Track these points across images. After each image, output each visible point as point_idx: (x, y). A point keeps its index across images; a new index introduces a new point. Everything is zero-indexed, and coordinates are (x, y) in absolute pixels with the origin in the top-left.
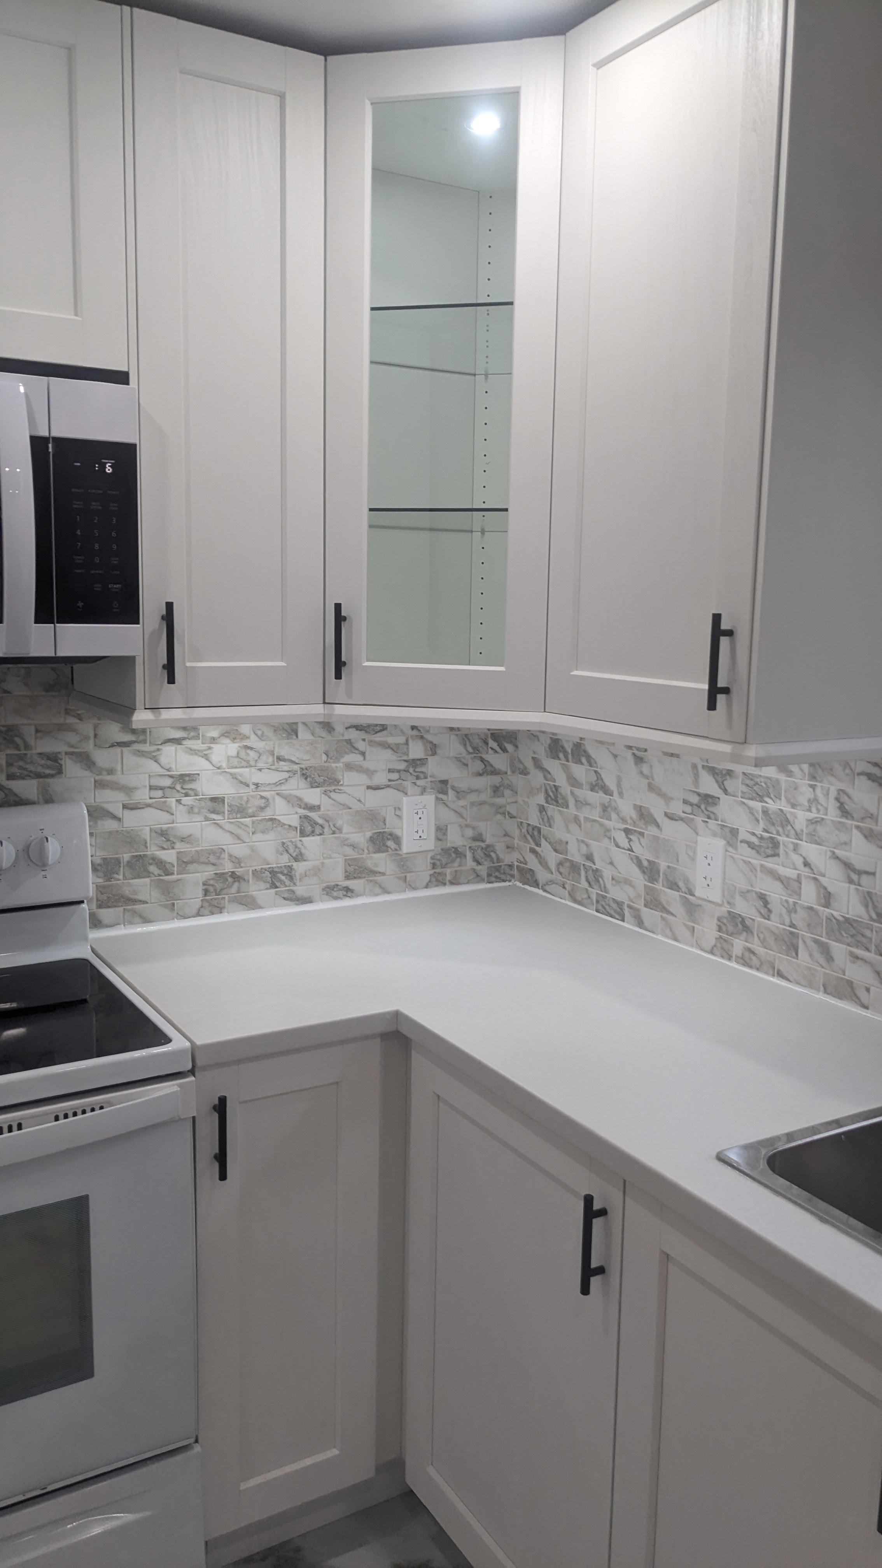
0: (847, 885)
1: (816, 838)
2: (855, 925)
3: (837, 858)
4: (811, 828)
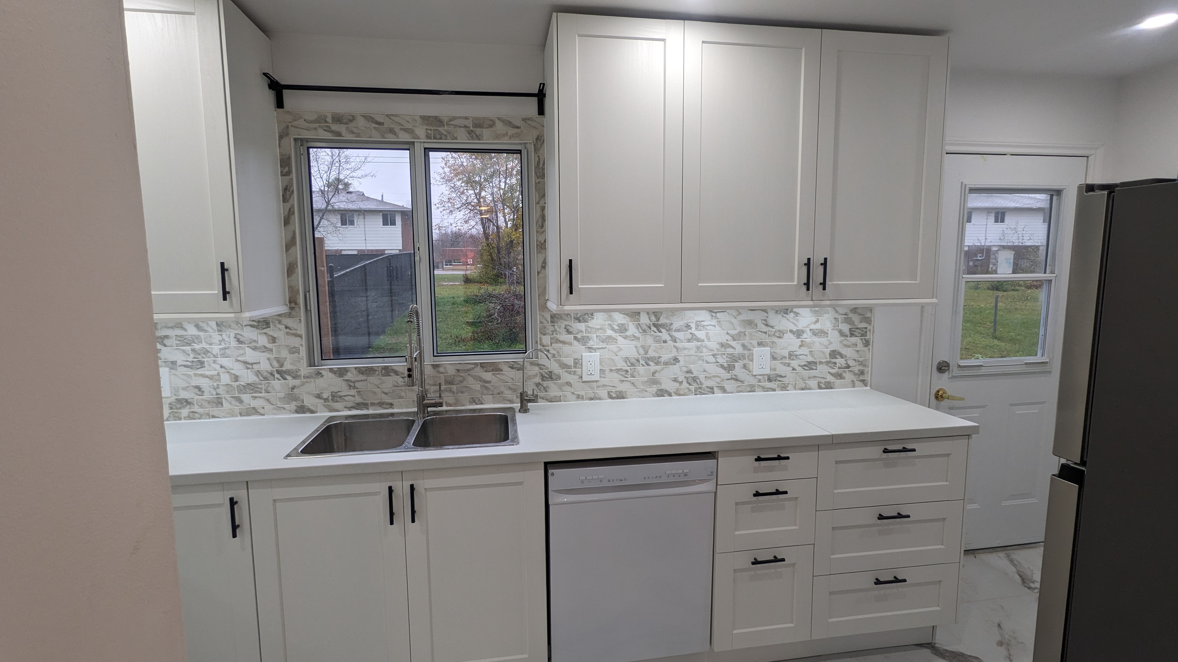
0: (246, 370)
1: (226, 355)
2: (252, 385)
3: (239, 361)
4: (222, 352)
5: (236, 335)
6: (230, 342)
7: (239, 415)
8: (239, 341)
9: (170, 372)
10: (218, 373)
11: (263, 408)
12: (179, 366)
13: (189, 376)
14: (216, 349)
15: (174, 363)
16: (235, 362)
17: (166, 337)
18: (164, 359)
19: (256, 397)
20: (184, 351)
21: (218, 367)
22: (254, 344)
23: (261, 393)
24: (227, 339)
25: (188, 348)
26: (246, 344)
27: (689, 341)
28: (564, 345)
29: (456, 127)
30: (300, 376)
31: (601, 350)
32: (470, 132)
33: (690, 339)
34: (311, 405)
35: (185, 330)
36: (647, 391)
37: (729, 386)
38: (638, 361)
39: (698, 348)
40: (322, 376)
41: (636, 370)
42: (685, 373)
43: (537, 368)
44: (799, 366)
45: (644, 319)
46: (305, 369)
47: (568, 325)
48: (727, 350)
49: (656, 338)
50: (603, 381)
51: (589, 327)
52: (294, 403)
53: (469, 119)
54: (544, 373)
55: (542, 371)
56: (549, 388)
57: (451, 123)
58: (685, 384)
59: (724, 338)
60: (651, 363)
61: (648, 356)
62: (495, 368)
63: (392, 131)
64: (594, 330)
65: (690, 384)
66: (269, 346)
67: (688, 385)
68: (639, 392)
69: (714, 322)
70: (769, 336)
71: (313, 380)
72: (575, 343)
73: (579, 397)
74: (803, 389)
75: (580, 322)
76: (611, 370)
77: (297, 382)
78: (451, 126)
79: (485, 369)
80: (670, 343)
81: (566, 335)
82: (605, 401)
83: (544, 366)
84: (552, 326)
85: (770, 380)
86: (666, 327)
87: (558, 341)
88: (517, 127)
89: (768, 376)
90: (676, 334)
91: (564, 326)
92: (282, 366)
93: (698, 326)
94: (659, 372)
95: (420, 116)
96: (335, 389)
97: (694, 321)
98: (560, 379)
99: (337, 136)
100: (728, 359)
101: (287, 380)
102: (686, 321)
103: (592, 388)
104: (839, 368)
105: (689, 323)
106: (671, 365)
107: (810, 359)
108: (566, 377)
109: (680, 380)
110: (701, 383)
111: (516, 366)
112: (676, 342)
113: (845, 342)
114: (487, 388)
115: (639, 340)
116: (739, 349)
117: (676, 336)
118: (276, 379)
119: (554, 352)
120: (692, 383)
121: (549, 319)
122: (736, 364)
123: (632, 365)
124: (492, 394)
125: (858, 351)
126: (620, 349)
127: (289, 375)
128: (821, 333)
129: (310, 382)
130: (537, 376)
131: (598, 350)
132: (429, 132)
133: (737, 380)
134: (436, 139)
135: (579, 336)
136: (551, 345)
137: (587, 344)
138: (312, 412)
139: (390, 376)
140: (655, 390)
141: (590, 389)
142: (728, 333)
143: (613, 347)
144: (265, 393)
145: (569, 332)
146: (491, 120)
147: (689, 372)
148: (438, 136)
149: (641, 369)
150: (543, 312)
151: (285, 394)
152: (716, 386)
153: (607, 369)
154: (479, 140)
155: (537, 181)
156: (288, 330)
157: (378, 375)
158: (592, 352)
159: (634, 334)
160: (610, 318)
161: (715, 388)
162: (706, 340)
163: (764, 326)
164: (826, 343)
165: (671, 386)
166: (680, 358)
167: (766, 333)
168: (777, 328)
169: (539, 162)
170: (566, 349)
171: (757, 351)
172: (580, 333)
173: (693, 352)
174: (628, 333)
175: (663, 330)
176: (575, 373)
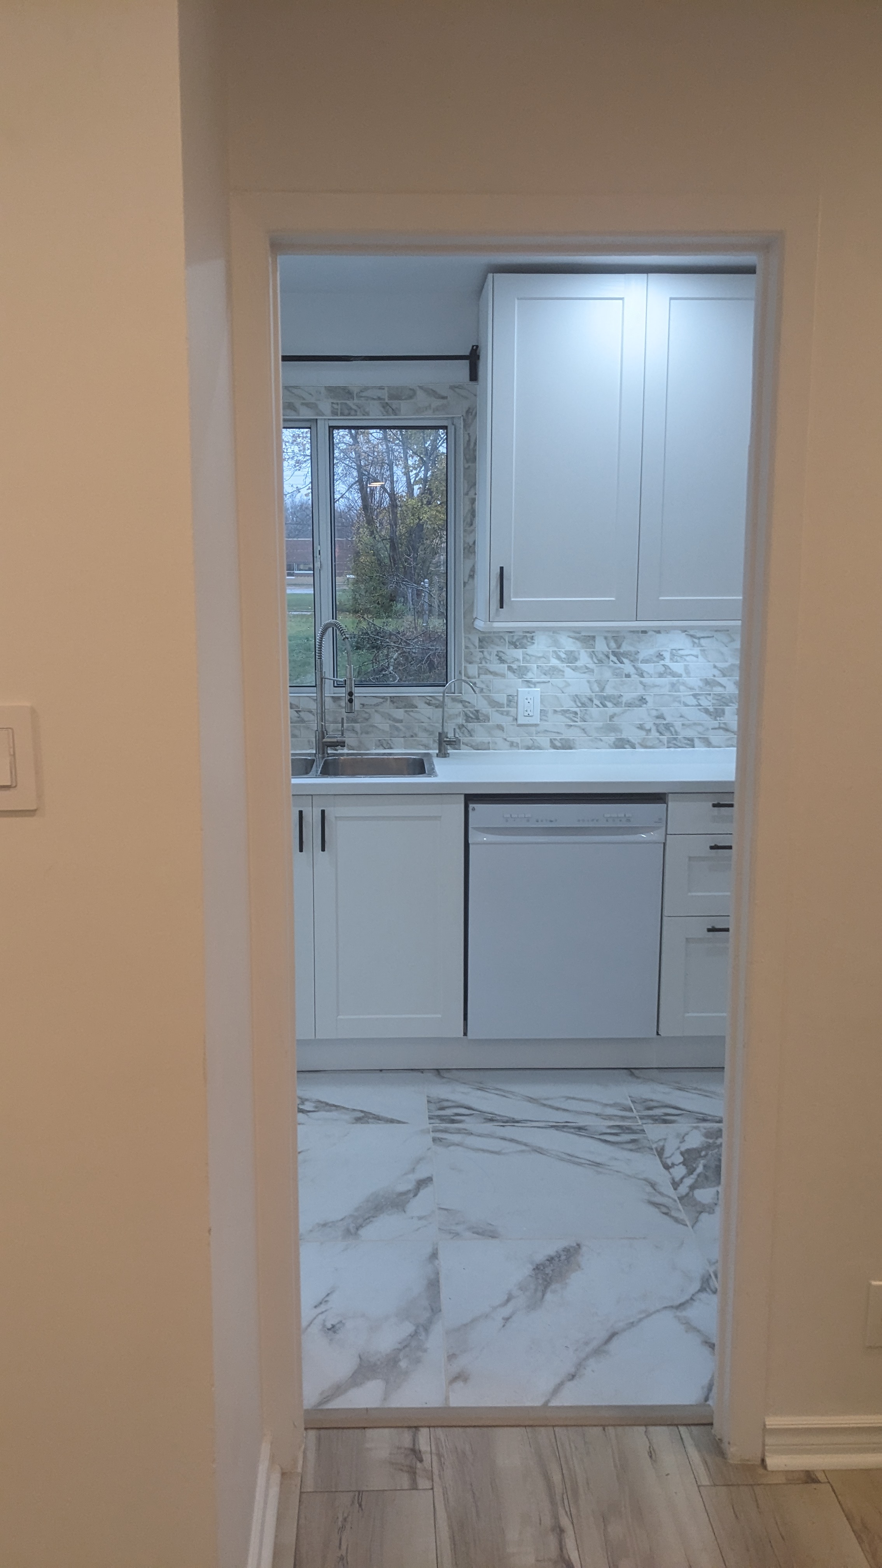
27: (661, 675)
28: (495, 678)
29: (367, 400)
31: (542, 685)
32: (385, 406)
33: (662, 672)
36: (602, 741)
37: (715, 737)
38: (591, 700)
39: (673, 685)
41: (588, 712)
42: (655, 718)
43: (460, 706)
45: (601, 646)
47: (501, 652)
48: (714, 689)
49: (616, 671)
50: (545, 725)
51: (527, 654)
53: (384, 389)
54: (468, 713)
55: (465, 710)
56: (474, 732)
57: (362, 394)
58: (654, 734)
59: (710, 673)
60: (609, 704)
61: (605, 694)
62: (408, 704)
63: (291, 406)
64: (533, 658)
65: (661, 734)
67: (658, 734)
68: (592, 741)
69: (696, 651)
72: (510, 674)
73: (512, 745)
75: (516, 648)
76: (555, 711)
78: (362, 399)
79: (395, 704)
80: (635, 678)
81: (498, 664)
82: (545, 750)
83: (469, 703)
84: (480, 652)
86: (629, 656)
87: (488, 672)
88: (444, 398)
90: (644, 667)
91: (495, 653)
93: (674, 655)
94: (619, 715)
95: (325, 387)
97: (669, 649)
98: (489, 721)
100: (714, 702)
102: (658, 649)
103: (530, 734)
105: (662, 651)
106: (636, 707)
108: (496, 718)
109: (648, 727)
110: (676, 732)
111: (434, 702)
114: (397, 729)
115: (593, 672)
116: (730, 690)
117: (644, 669)
119: (483, 686)
120: (664, 732)
121: (477, 644)
122: (727, 708)
123: (584, 705)
124: (403, 737)
126: (568, 685)
130: (460, 716)
131: (538, 685)
132: (335, 406)
133: (726, 730)
134: (344, 415)
135: (514, 666)
136: (479, 676)
137: (524, 676)
140: (613, 739)
141: (526, 735)
142: (715, 667)
143: (558, 681)
145: (502, 661)
146: (411, 389)
147: (661, 717)
148: (346, 412)
149: (594, 711)
150: (470, 633)
152: (697, 738)
153: (550, 709)
154: (397, 414)
155: (466, 466)
158: (531, 688)
159: (587, 665)
160: (556, 643)
162: (684, 675)
165: (634, 735)
166: (648, 698)
169: (469, 441)
170: (497, 682)
172: (516, 662)
173: (665, 691)
174: (579, 664)
175: (625, 660)
176: (508, 714)
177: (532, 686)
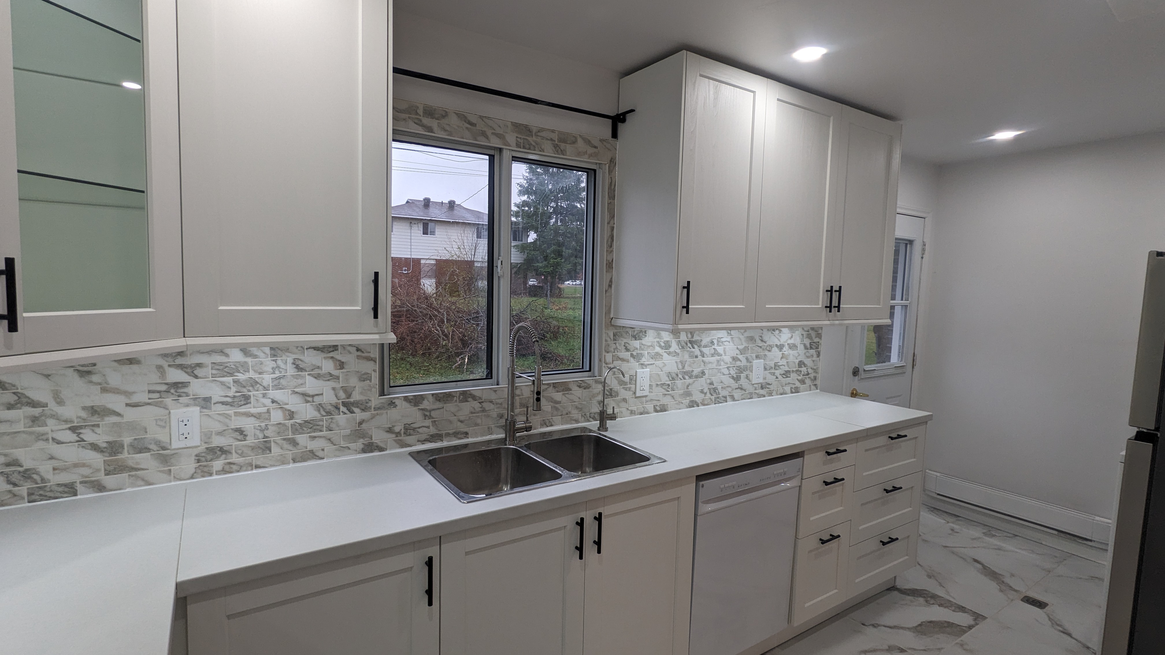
0: (305, 404)
1: (280, 386)
2: (311, 422)
3: (297, 393)
4: (276, 382)
5: (295, 361)
6: (286, 370)
7: (291, 461)
8: (298, 368)
9: (201, 412)
10: (268, 410)
11: (323, 450)
12: (214, 404)
13: (228, 416)
14: (267, 379)
15: (207, 400)
16: (291, 394)
17: (199, 365)
18: (193, 396)
19: (315, 437)
20: (223, 383)
21: (268, 402)
22: (316, 371)
23: (321, 431)
24: (282, 365)
25: (229, 380)
26: (306, 371)
27: (713, 355)
28: (622, 363)
29: (543, 139)
30: (370, 407)
31: (650, 366)
32: (556, 146)
33: (713, 353)
34: (381, 442)
35: (227, 355)
36: (682, 403)
37: (737, 394)
38: (677, 375)
39: (718, 361)
40: (396, 406)
41: (676, 384)
42: (709, 385)
43: (600, 386)
44: (780, 374)
45: (683, 337)
46: (376, 400)
47: (627, 343)
48: (737, 363)
49: (690, 354)
50: (652, 396)
51: (642, 344)
52: (362, 440)
53: (555, 132)
54: (605, 391)
55: (604, 389)
57: (539, 134)
58: (708, 395)
59: (735, 353)
60: (686, 377)
61: (685, 370)
62: (565, 388)
63: (484, 134)
64: (646, 347)
65: (712, 395)
66: (336, 373)
67: (710, 395)
68: (677, 404)
69: (729, 339)
70: (763, 350)
71: (385, 411)
72: (632, 360)
73: (632, 413)
74: (781, 394)
75: (636, 340)
76: (657, 385)
77: (366, 415)
78: (539, 137)
79: (556, 389)
80: (700, 357)
81: (625, 352)
82: (651, 414)
83: (606, 383)
84: (614, 343)
85: (762, 388)
86: (697, 344)
87: (618, 358)
88: (596, 147)
89: (761, 383)
90: (704, 350)
91: (623, 344)
92: (349, 396)
93: (719, 342)
94: (692, 384)
95: (512, 122)
96: (409, 421)
97: (716, 338)
98: (618, 396)
99: (428, 132)
100: (737, 371)
101: (354, 413)
102: (711, 339)
103: (642, 403)
104: (803, 375)
105: (713, 340)
106: (700, 378)
107: (787, 369)
108: (624, 394)
109: (705, 391)
110: (719, 393)
111: (583, 385)
112: (703, 357)
113: (807, 354)
114: (557, 409)
115: (679, 355)
116: (744, 362)
117: (704, 351)
118: (341, 413)
119: (615, 370)
120: (713, 394)
121: (612, 337)
122: (742, 375)
123: (673, 379)
124: (561, 415)
125: (813, 361)
126: (665, 365)
127: (358, 407)
128: (793, 347)
129: (382, 414)
131: (648, 367)
132: (519, 139)
133: (741, 389)
134: (525, 149)
135: (635, 353)
136: (613, 362)
137: (640, 361)
138: (381, 449)
139: (468, 401)
140: (688, 401)
141: (640, 404)
142: (737, 348)
143: (659, 363)
144: (326, 431)
145: (627, 350)
146: (574, 136)
147: (711, 383)
149: (679, 383)
150: (608, 329)
151: (351, 431)
152: (728, 395)
153: (654, 384)
154: (563, 155)
155: (609, 201)
156: (359, 353)
157: (456, 401)
158: (644, 369)
159: (675, 350)
160: (659, 336)
161: (728, 397)
162: (723, 355)
163: (760, 342)
164: (797, 355)
165: (698, 397)
166: (706, 371)
167: (761, 347)
168: (768, 343)
169: (611, 183)
170: (624, 366)
171: (756, 362)
172: (636, 350)
173: (714, 366)
174: (671, 350)
176: (630, 389)
177: (645, 367)
